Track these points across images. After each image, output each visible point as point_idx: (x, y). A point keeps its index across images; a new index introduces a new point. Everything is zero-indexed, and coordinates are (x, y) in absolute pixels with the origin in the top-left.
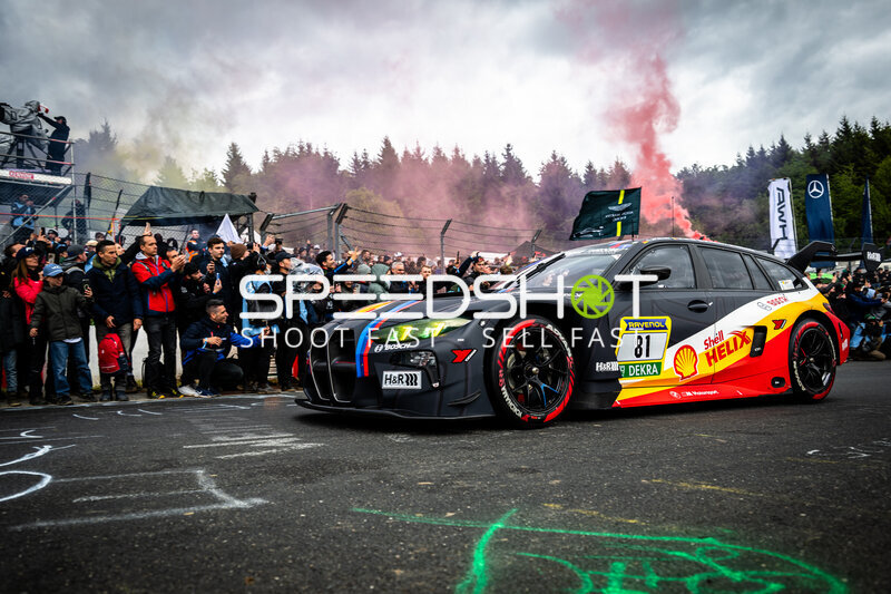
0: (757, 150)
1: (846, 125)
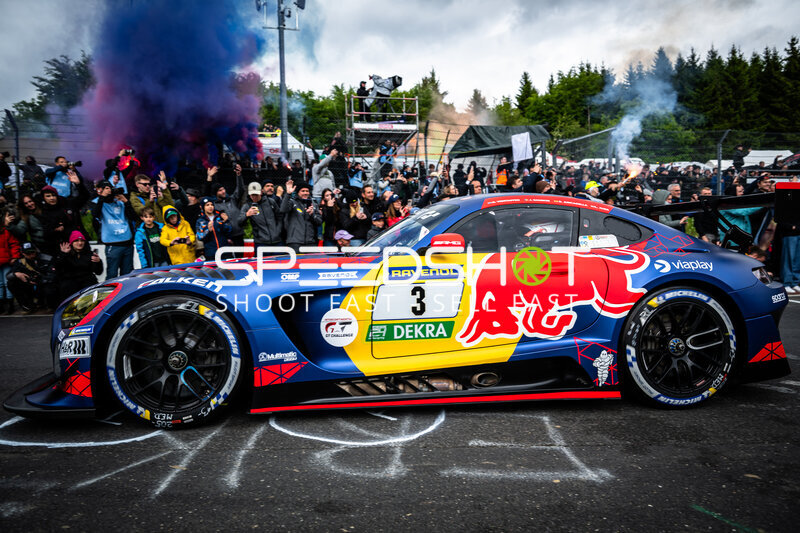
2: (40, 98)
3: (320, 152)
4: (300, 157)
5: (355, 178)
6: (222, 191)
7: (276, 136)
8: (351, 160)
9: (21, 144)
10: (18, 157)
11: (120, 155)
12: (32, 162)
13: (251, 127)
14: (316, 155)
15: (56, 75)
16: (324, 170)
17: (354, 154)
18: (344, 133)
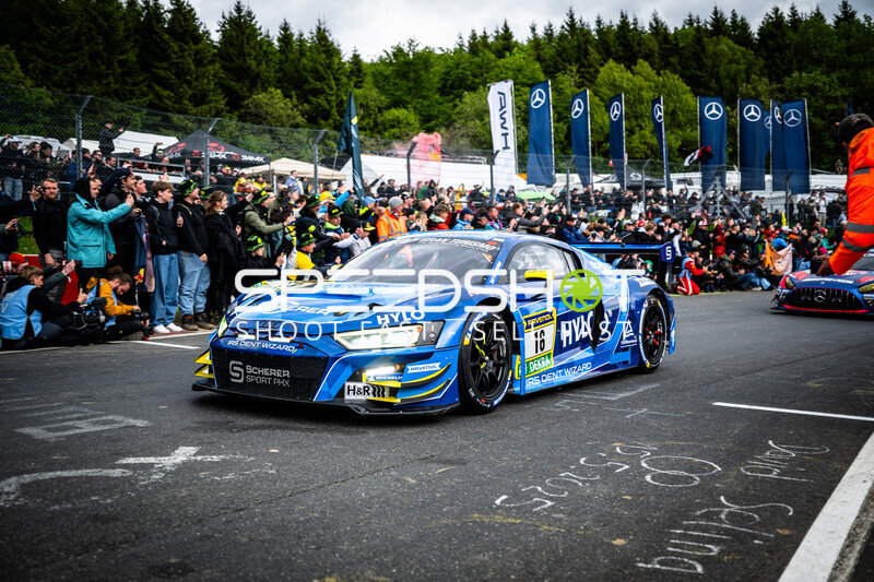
0: (479, 33)
1: (571, 17)
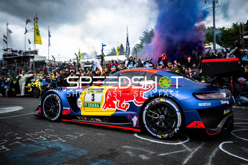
2: (141, 42)
3: (229, 49)
4: (220, 51)
5: (244, 57)
6: (194, 65)
7: (210, 45)
8: (242, 50)
9: (137, 55)
10: (136, 59)
11: (162, 56)
12: (139, 60)
13: (201, 42)
14: (227, 50)
15: (145, 36)
16: (232, 55)
17: (244, 48)
18: (239, 40)
